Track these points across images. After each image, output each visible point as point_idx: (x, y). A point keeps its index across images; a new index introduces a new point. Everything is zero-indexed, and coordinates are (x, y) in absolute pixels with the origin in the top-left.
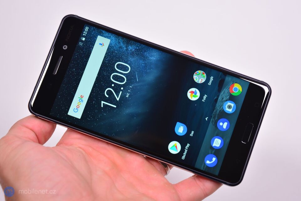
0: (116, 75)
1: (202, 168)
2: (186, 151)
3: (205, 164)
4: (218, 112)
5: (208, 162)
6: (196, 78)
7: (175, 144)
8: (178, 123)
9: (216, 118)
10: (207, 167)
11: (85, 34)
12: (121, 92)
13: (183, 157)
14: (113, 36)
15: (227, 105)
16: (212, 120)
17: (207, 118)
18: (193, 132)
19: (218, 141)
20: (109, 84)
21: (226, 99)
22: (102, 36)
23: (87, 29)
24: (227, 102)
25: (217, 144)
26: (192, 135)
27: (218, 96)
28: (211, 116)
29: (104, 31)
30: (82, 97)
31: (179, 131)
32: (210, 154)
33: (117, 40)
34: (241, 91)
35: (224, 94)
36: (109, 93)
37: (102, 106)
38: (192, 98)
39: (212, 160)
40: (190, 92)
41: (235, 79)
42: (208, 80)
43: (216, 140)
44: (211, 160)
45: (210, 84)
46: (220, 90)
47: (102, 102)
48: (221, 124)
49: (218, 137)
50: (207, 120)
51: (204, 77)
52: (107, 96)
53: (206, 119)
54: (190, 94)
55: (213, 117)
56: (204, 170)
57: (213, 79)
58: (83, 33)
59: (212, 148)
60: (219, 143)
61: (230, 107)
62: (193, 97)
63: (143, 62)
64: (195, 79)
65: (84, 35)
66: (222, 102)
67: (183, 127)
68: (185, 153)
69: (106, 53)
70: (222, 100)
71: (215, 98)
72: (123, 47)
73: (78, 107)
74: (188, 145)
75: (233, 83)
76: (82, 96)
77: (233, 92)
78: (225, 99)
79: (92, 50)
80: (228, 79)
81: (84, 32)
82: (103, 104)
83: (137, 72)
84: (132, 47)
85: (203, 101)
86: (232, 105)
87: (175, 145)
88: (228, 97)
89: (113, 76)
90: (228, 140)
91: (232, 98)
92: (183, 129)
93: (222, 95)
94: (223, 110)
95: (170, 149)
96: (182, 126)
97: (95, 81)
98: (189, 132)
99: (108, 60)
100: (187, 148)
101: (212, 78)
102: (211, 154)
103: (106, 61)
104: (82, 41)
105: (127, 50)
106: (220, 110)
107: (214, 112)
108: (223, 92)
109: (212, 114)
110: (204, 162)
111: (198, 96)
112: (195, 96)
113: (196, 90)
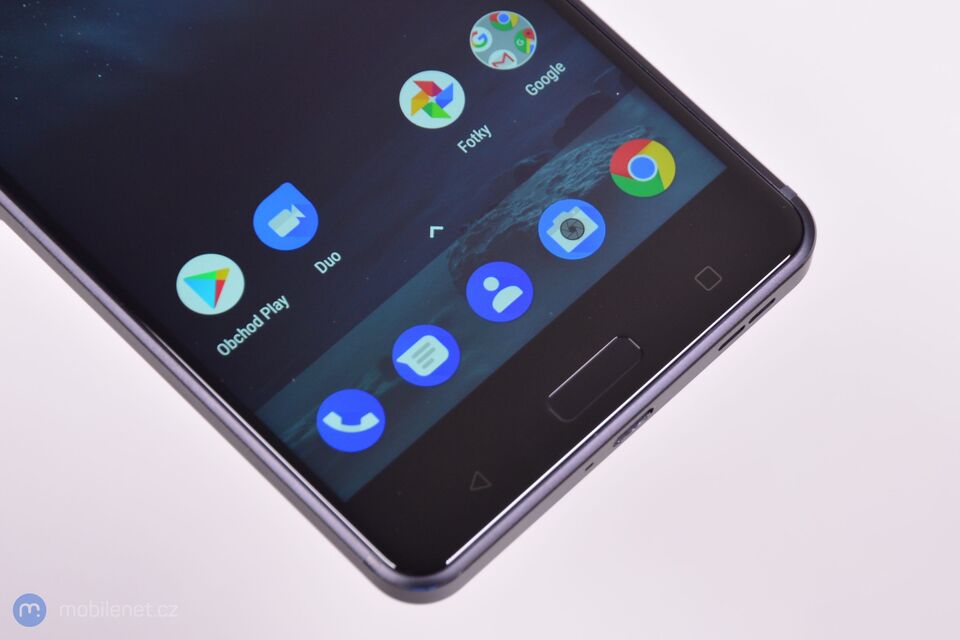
1: (287, 435)
2: (256, 323)
3: (314, 420)
4: (507, 223)
5: (333, 421)
6: (483, 36)
7: (220, 268)
8: (287, 189)
9: (482, 249)
10: (318, 439)
13: (227, 347)
15: (563, 216)
16: (457, 249)
17: (441, 228)
18: (334, 258)
19: (433, 350)
21: (576, 189)
24: (571, 200)
25: (420, 361)
26: (323, 266)
27: (544, 160)
28: (463, 230)
31: (272, 224)
32: (362, 389)
34: (666, 183)
35: (578, 161)
38: (413, 112)
39: (357, 422)
40: (420, 84)
41: (663, 121)
42: (532, 70)
43: (428, 345)
44: (351, 418)
45: (534, 89)
46: (564, 136)
48: (491, 283)
49: (445, 333)
50: (432, 236)
51: (523, 49)
53: (433, 229)
54: (418, 90)
55: (468, 234)
57: (561, 76)
59: (388, 366)
60: (432, 361)
61: (572, 229)
62: (424, 109)
64: (474, 40)
66: (549, 192)
67: (302, 215)
68: (244, 333)
70: (551, 185)
71: (525, 161)
74: (281, 304)
75: (645, 136)
77: (627, 175)
78: (567, 185)
80: (633, 107)
85: (463, 148)
86: (591, 226)
87: (222, 278)
88: (589, 184)
90: (483, 370)
91: (604, 197)
92: (297, 223)
93: (564, 163)
94: (535, 228)
95: (187, 280)
96: (300, 207)
98: (317, 248)
100: (266, 315)
101: (556, 72)
102: (370, 392)
106: (520, 219)
107: (487, 215)
108: (576, 151)
109: (472, 223)
110: (316, 413)
111: (448, 116)
112: (436, 107)
113: (451, 88)
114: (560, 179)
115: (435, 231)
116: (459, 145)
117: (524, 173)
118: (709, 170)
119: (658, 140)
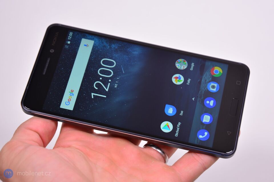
0: (102, 70)
1: (196, 143)
2: (178, 129)
3: (198, 138)
4: (203, 92)
5: (201, 137)
6: (178, 65)
7: (166, 124)
8: (167, 106)
9: (202, 98)
10: (201, 141)
11: (70, 38)
12: (109, 84)
13: (177, 135)
14: (96, 38)
15: (211, 86)
16: (199, 100)
18: (182, 112)
19: (207, 117)
20: (97, 78)
21: (209, 81)
22: (86, 38)
23: (71, 34)
25: (206, 120)
26: (181, 114)
27: (201, 79)
28: (198, 96)
29: (87, 35)
30: (72, 91)
31: (169, 112)
32: (201, 129)
33: (100, 40)
34: (221, 72)
35: (206, 76)
36: (98, 85)
37: (93, 97)
38: (177, 83)
39: (205, 135)
40: (174, 78)
41: (214, 63)
42: (189, 66)
43: (206, 117)
44: (203, 135)
45: (192, 69)
46: (202, 74)
47: (93, 94)
48: (208, 102)
49: (207, 114)
50: (194, 100)
51: (185, 64)
52: (97, 88)
53: (193, 99)
54: (175, 79)
56: (198, 144)
57: (194, 65)
58: (68, 38)
59: (203, 124)
60: (208, 119)
61: (213, 87)
63: (127, 57)
64: (177, 67)
65: (68, 39)
66: (206, 83)
68: (177, 131)
69: (92, 53)
70: (205, 82)
71: (199, 81)
72: (107, 46)
73: (69, 100)
74: (179, 124)
75: (213, 67)
76: (72, 90)
77: (215, 74)
78: (207, 81)
79: (78, 51)
80: (208, 63)
81: (69, 37)
82: (94, 95)
83: (122, 65)
84: (115, 45)
86: (216, 85)
87: (168, 125)
88: (211, 79)
89: (100, 71)
90: (217, 116)
91: (214, 79)
92: (172, 110)
93: (205, 78)
94: (208, 90)
95: (163, 128)
96: (171, 107)
97: (84, 77)
98: (178, 112)
99: (94, 58)
100: (178, 127)
102: (203, 129)
103: (93, 59)
104: (68, 44)
105: (110, 48)
106: (205, 90)
107: (199, 92)
108: (205, 75)
109: (198, 94)
110: (197, 137)
111: (182, 81)
112: (179, 80)
113: (179, 76)
114: (206, 80)
115: (194, 99)
116: (187, 84)
117: (200, 83)
118: (226, 67)
119: (216, 66)
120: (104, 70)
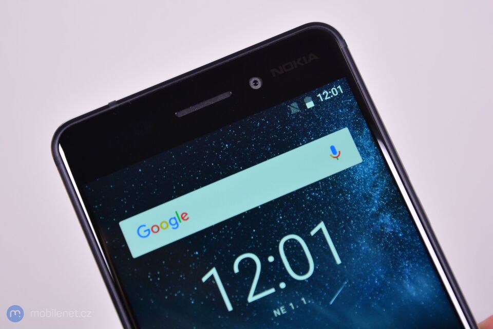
0: (299, 243)
11: (324, 96)
12: (272, 290)
14: (375, 159)
20: (266, 248)
22: (353, 136)
23: (336, 90)
29: (366, 130)
30: (184, 217)
33: (376, 176)
36: (248, 266)
37: (204, 279)
47: (213, 272)
52: (236, 270)
58: (321, 93)
63: (382, 276)
65: (319, 95)
69: (325, 180)
72: (374, 203)
73: (155, 229)
76: (186, 214)
79: (303, 144)
81: (325, 92)
82: (212, 277)
83: (350, 282)
84: (391, 221)
89: (290, 240)
97: (243, 214)
99: (315, 197)
103: (310, 195)
104: (302, 106)
105: (376, 216)
120: (301, 247)
